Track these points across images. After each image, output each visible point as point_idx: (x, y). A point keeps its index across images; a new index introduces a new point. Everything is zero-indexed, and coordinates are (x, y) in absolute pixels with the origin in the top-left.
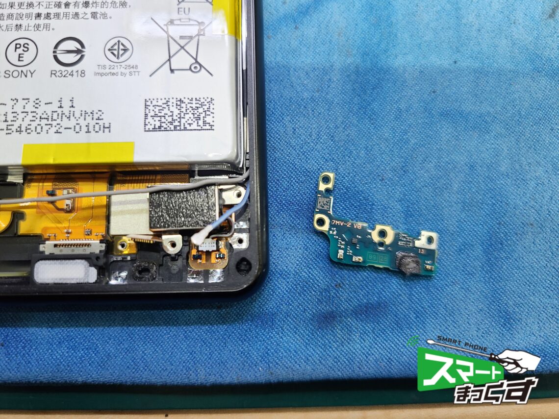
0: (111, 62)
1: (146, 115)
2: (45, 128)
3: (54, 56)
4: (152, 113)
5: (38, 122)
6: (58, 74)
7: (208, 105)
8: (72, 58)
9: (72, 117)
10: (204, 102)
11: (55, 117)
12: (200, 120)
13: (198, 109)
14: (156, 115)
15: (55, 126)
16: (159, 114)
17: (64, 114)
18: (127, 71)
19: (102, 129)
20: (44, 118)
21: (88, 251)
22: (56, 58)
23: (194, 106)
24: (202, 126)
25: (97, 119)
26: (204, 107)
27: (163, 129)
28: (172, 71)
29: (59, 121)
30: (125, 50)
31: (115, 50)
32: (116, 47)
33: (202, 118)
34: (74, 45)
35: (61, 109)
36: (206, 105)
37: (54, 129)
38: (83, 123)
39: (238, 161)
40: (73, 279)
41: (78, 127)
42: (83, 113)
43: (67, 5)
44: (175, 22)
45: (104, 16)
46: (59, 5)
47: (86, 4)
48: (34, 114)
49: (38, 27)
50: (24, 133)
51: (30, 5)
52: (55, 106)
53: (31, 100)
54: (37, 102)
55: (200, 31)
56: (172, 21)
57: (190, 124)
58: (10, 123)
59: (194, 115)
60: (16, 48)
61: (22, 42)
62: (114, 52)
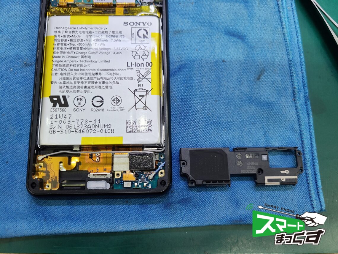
0: (114, 106)
1: (127, 126)
2: (90, 131)
4: (129, 126)
5: (87, 128)
6: (94, 110)
7: (150, 122)
8: (99, 104)
9: (99, 127)
10: (148, 122)
11: (93, 127)
12: (147, 128)
14: (130, 127)
15: (93, 130)
16: (132, 126)
17: (96, 126)
18: (120, 109)
19: (111, 132)
20: (89, 127)
21: (106, 177)
22: (93, 104)
24: (148, 131)
25: (109, 128)
27: (133, 132)
28: (136, 109)
29: (95, 128)
30: (119, 101)
31: (115, 101)
32: (115, 100)
34: (99, 99)
35: (95, 124)
37: (93, 132)
38: (104, 129)
39: (161, 144)
40: (101, 188)
41: (102, 131)
42: (104, 125)
43: (96, 83)
44: (137, 90)
45: (111, 87)
46: (93, 83)
47: (104, 83)
48: (85, 126)
49: (85, 91)
50: (82, 133)
51: (82, 83)
52: (93, 123)
53: (84, 120)
54: (86, 121)
55: (146, 93)
56: (136, 90)
57: (143, 130)
58: (76, 129)
59: (145, 126)
60: (78, 100)
61: (80, 97)
62: (115, 102)
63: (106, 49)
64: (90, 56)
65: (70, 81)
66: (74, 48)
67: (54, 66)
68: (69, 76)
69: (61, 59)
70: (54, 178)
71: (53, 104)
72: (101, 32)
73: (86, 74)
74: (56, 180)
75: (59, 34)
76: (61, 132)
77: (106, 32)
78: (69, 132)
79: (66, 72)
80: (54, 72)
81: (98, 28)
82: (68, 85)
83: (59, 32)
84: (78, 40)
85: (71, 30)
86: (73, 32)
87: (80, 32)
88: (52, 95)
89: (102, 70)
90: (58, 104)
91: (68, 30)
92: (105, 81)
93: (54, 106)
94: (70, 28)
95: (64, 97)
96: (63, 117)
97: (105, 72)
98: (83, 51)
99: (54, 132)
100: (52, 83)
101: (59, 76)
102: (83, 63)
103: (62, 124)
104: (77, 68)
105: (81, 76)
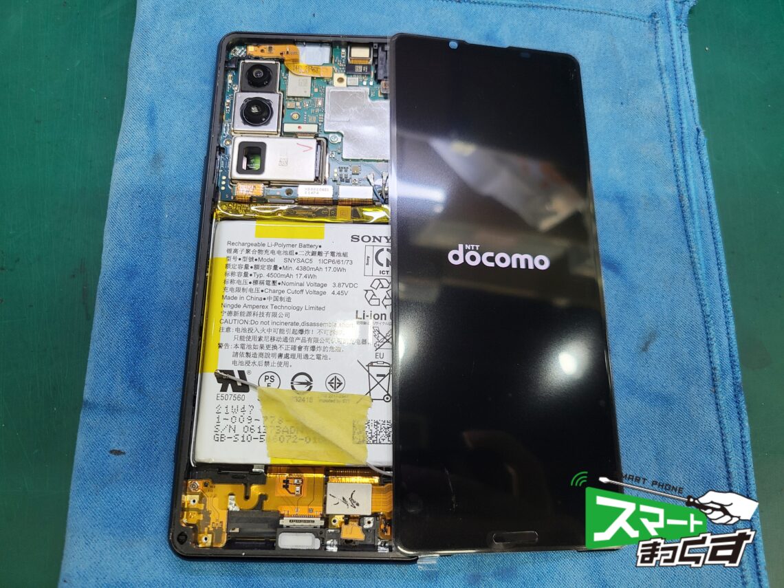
0: (331, 393)
3: (291, 386)
5: (281, 434)
8: (304, 388)
12: (390, 436)
13: (388, 428)
21: (312, 526)
22: (293, 387)
23: (386, 426)
28: (372, 400)
30: (340, 384)
31: (333, 383)
32: (333, 381)
34: (305, 379)
37: (292, 440)
40: (304, 546)
43: (300, 348)
44: (374, 364)
45: (326, 357)
46: (294, 348)
47: (313, 348)
49: (280, 364)
51: (275, 347)
55: (391, 371)
56: (372, 363)
57: (383, 440)
58: (262, 434)
59: (386, 432)
60: (266, 379)
61: (270, 374)
62: (332, 385)
63: (319, 285)
64: (289, 298)
65: (252, 343)
66: (262, 283)
67: (226, 315)
68: (251, 335)
69: (238, 302)
70: (217, 524)
71: (221, 385)
72: (310, 254)
73: (281, 331)
74: (221, 528)
75: (235, 254)
76: (233, 439)
77: (320, 253)
78: (249, 439)
79: (247, 326)
80: (225, 326)
81: (305, 246)
82: (249, 351)
83: (236, 251)
84: (269, 267)
85: (257, 248)
86: (260, 251)
87: (273, 252)
88: (219, 368)
89: (312, 324)
90: (230, 387)
91: (252, 248)
92: (316, 345)
93: (224, 389)
94: (256, 245)
95: (242, 374)
96: (240, 410)
97: (315, 328)
98: (278, 287)
99: (222, 439)
100: (220, 346)
101: (233, 333)
102: (278, 311)
103: (237, 423)
104: (265, 319)
105: (272, 334)
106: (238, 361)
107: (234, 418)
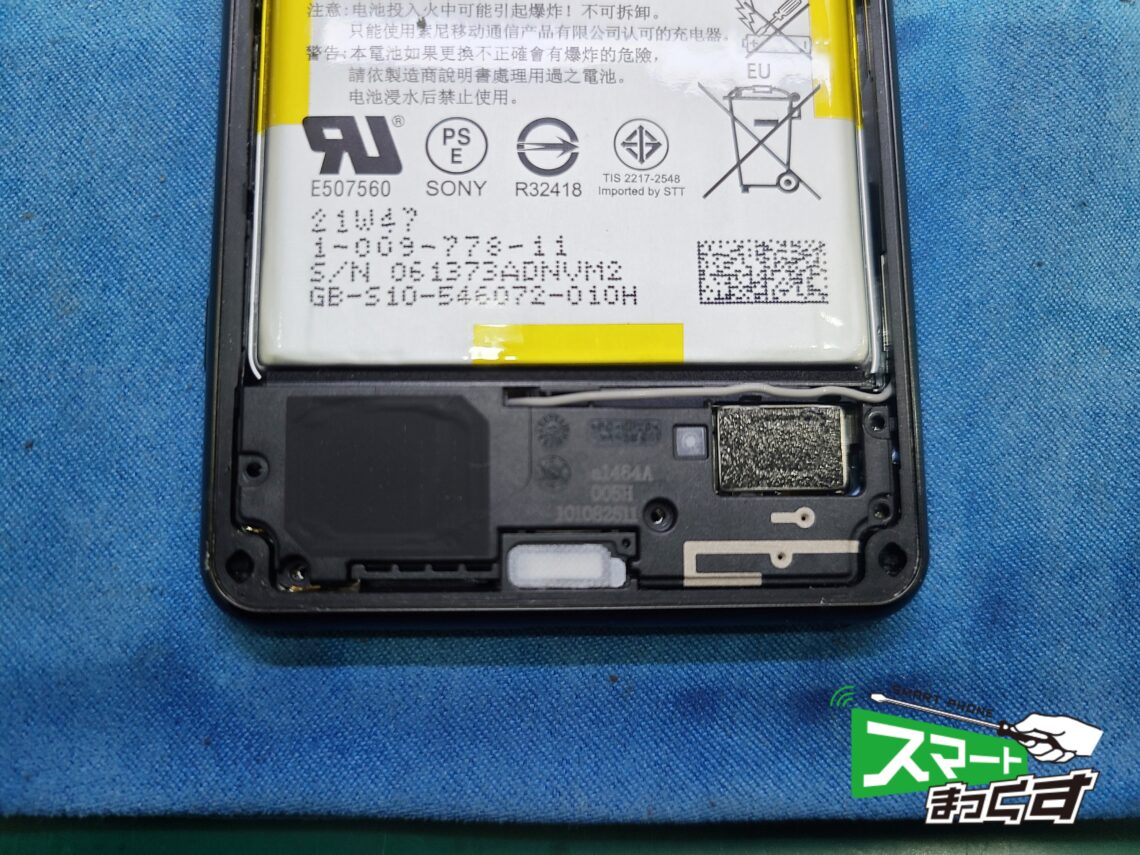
0: (631, 170)
1: (702, 273)
2: (514, 294)
3: (519, 154)
4: (713, 269)
5: (497, 281)
6: (530, 189)
7: (814, 254)
8: (555, 159)
9: (561, 273)
10: (807, 250)
11: (530, 273)
12: (801, 282)
13: (796, 262)
14: (719, 273)
15: (532, 291)
16: (726, 272)
17: (547, 267)
18: (661, 186)
19: (620, 297)
20: (511, 275)
22: (523, 157)
23: (789, 256)
24: (805, 295)
25: (609, 279)
26: (807, 259)
27: (733, 299)
28: (746, 188)
29: (537, 281)
30: (656, 146)
31: (635, 144)
32: (636, 139)
33: (805, 281)
34: (555, 134)
35: (541, 258)
36: (810, 255)
37: (529, 297)
38: (585, 287)
39: (867, 362)
41: (574, 293)
42: (583, 265)
43: (537, 53)
44: (745, 93)
45: (610, 77)
46: (520, 54)
47: (573, 53)
48: (490, 267)
49: (483, 96)
50: (473, 304)
51: (466, 52)
52: (528, 252)
53: (483, 240)
54: (494, 242)
55: (792, 110)
56: (738, 90)
57: (785, 291)
58: (444, 283)
59: (790, 272)
60: (445, 137)
61: (456, 125)
62: (634, 148)
65: (402, 43)
68: (398, 21)
71: (321, 156)
73: (483, 10)
76: (365, 299)
78: (409, 298)
82: (394, 65)
88: (314, 112)
90: (346, 161)
92: (581, 44)
93: (330, 166)
95: (378, 125)
96: (377, 222)
99: (334, 300)
100: (312, 53)
101: (347, 18)
103: (374, 256)
106: (365, 91)
107: (363, 245)
